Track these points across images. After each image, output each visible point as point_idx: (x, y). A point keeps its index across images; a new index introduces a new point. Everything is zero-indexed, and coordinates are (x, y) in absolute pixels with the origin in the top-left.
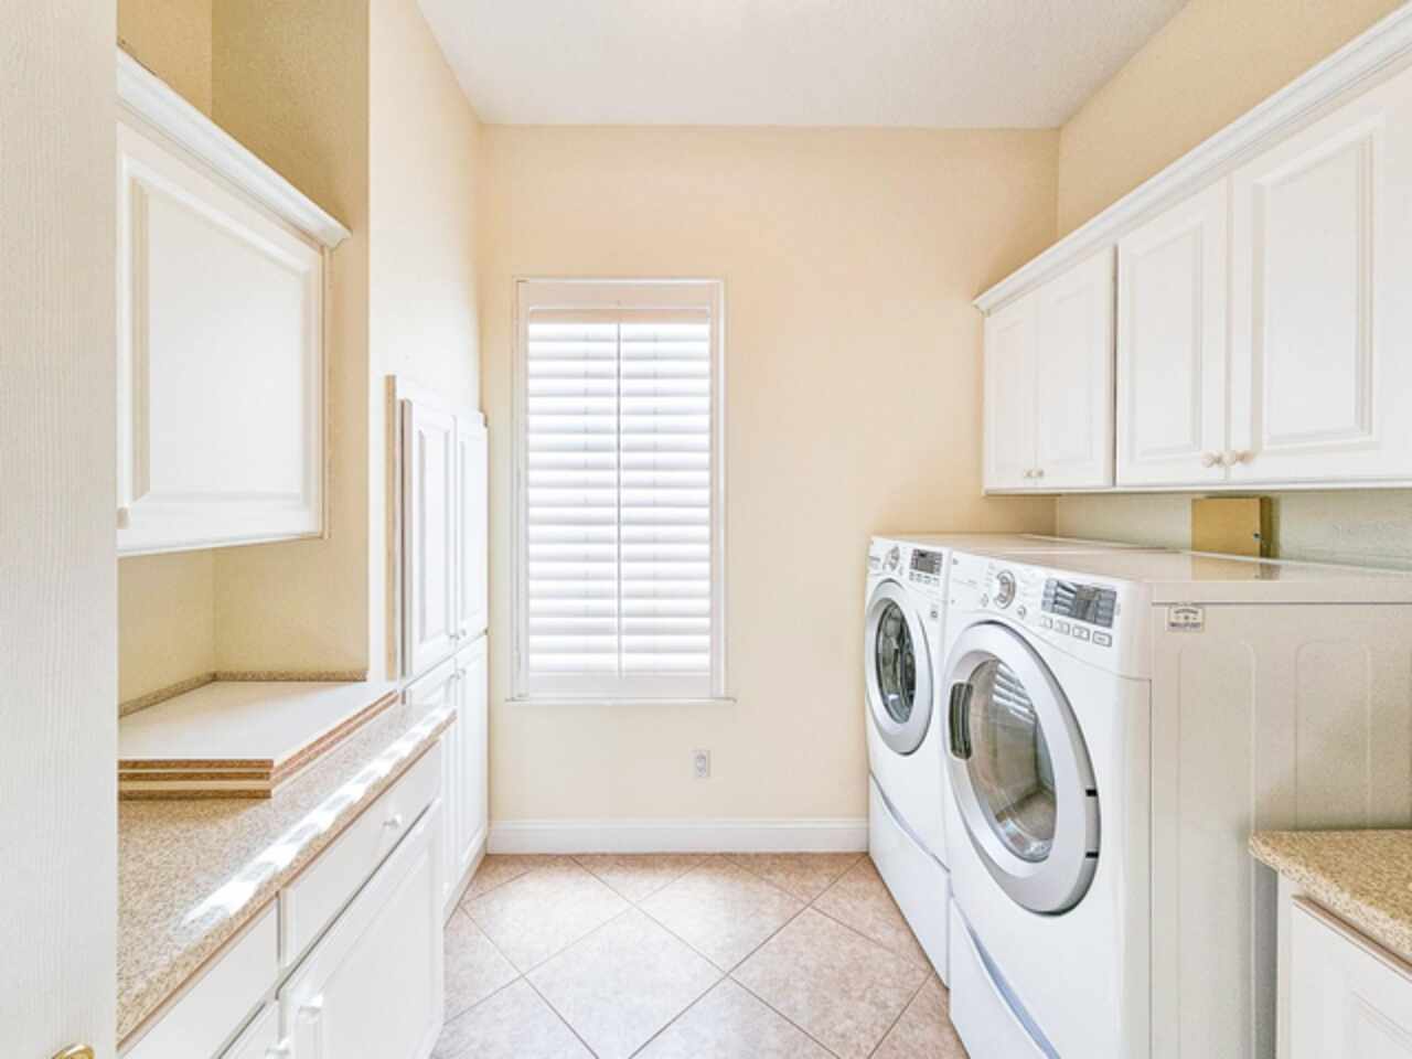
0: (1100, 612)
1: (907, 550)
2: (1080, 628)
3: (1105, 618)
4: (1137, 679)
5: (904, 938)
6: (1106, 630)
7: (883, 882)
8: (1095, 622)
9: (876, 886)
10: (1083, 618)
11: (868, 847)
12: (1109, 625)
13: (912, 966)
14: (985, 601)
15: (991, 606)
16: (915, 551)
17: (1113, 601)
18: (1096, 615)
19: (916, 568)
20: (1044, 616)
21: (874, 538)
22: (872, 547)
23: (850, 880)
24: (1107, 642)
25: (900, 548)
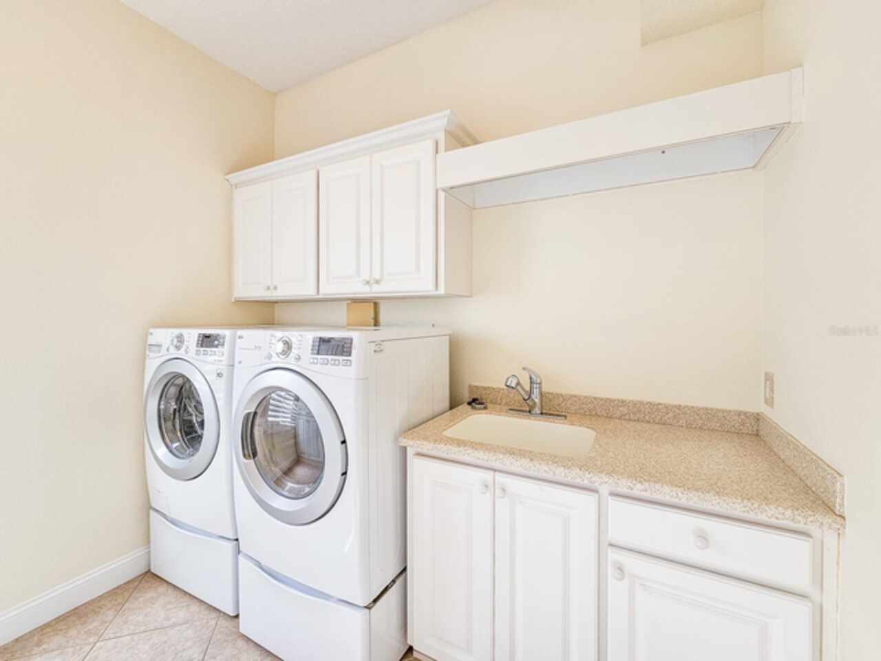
0: (345, 350)
1: (192, 336)
2: (335, 360)
3: (347, 352)
4: (363, 379)
5: (195, 607)
6: (349, 358)
7: (168, 583)
8: (342, 355)
9: (162, 589)
10: (336, 354)
11: (149, 566)
12: (350, 355)
13: (205, 621)
14: (270, 357)
15: (275, 358)
16: (200, 334)
17: (351, 343)
18: (343, 352)
19: (202, 346)
20: (313, 358)
21: (151, 330)
22: (150, 337)
23: (137, 599)
24: (349, 364)
25: (184, 335)
